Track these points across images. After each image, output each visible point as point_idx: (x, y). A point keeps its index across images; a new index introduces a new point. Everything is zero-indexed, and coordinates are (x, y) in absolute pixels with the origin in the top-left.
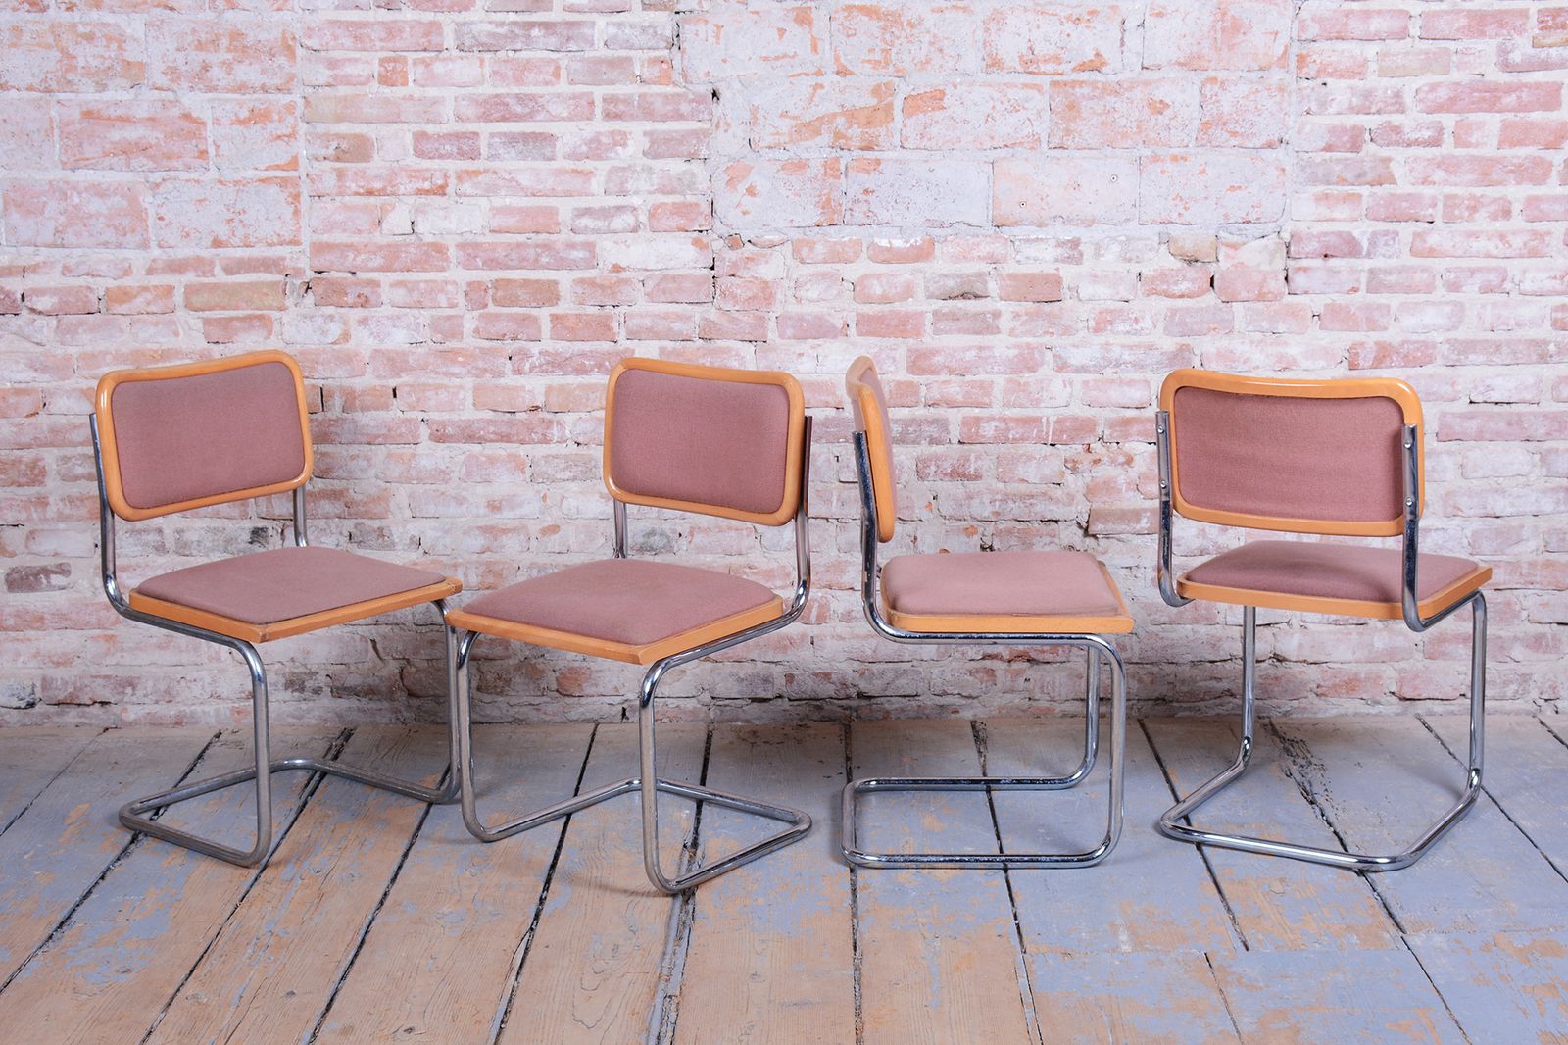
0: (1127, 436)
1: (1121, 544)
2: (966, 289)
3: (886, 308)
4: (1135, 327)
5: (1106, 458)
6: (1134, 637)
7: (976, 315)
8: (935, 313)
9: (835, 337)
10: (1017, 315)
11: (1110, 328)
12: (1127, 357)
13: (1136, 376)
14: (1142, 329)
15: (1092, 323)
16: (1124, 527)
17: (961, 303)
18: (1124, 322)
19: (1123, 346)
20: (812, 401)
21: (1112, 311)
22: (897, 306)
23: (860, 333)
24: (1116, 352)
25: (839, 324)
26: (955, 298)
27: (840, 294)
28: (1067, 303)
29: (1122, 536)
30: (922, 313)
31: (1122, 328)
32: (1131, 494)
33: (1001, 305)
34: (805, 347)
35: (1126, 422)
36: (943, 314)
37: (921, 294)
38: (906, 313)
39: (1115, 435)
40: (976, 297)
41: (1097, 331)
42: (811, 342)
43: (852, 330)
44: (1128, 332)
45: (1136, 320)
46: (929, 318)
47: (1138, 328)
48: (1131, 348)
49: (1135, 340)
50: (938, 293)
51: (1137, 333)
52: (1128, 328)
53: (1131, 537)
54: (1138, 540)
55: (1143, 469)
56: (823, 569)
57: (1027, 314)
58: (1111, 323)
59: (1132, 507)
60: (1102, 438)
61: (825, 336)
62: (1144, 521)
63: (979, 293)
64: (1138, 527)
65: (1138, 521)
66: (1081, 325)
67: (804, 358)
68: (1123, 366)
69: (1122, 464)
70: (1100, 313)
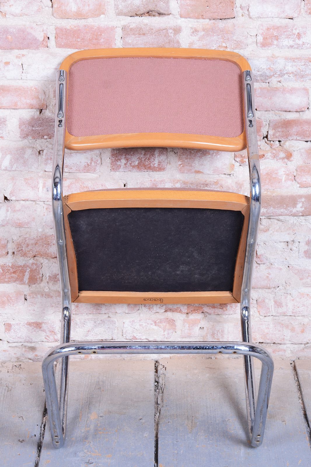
0: (287, 136)
1: (280, 223)
2: (151, 7)
3: (81, 23)
4: (297, 41)
5: (269, 154)
6: (289, 296)
7: (159, 30)
8: (124, 28)
9: (37, 48)
10: (195, 31)
11: (275, 42)
12: (290, 68)
13: (297, 85)
14: (304, 43)
15: (260, 39)
16: (282, 210)
17: (146, 20)
18: (288, 37)
19: (286, 59)
20: (19, 103)
21: (278, 28)
22: (90, 21)
23: (59, 46)
24: (280, 64)
25: (40, 37)
26: (142, 15)
27: (39, 11)
28: (240, 20)
29: (281, 217)
30: (113, 28)
31: (286, 42)
32: (289, 183)
33: (182, 22)
34: (11, 56)
35: (287, 124)
36: (131, 29)
37: (111, 11)
38: (99, 28)
39: (277, 135)
40: (160, 14)
41: (264, 45)
42: (16, 52)
43: (52, 42)
44: (292, 47)
45: (299, 36)
46: (119, 33)
47: (300, 42)
48: (293, 60)
49: (297, 53)
50: (125, 11)
51: (299, 47)
52: (291, 43)
53: (288, 218)
54: (292, 220)
55: (301, 163)
56: (33, 242)
57: (204, 30)
58: (277, 38)
59: (289, 194)
60: (267, 137)
61: (28, 47)
62: (299, 205)
63: (162, 11)
64: (294, 210)
65: (295, 205)
66: (250, 40)
67: (10, 67)
68: (286, 76)
69: (283, 158)
70: (268, 29)
